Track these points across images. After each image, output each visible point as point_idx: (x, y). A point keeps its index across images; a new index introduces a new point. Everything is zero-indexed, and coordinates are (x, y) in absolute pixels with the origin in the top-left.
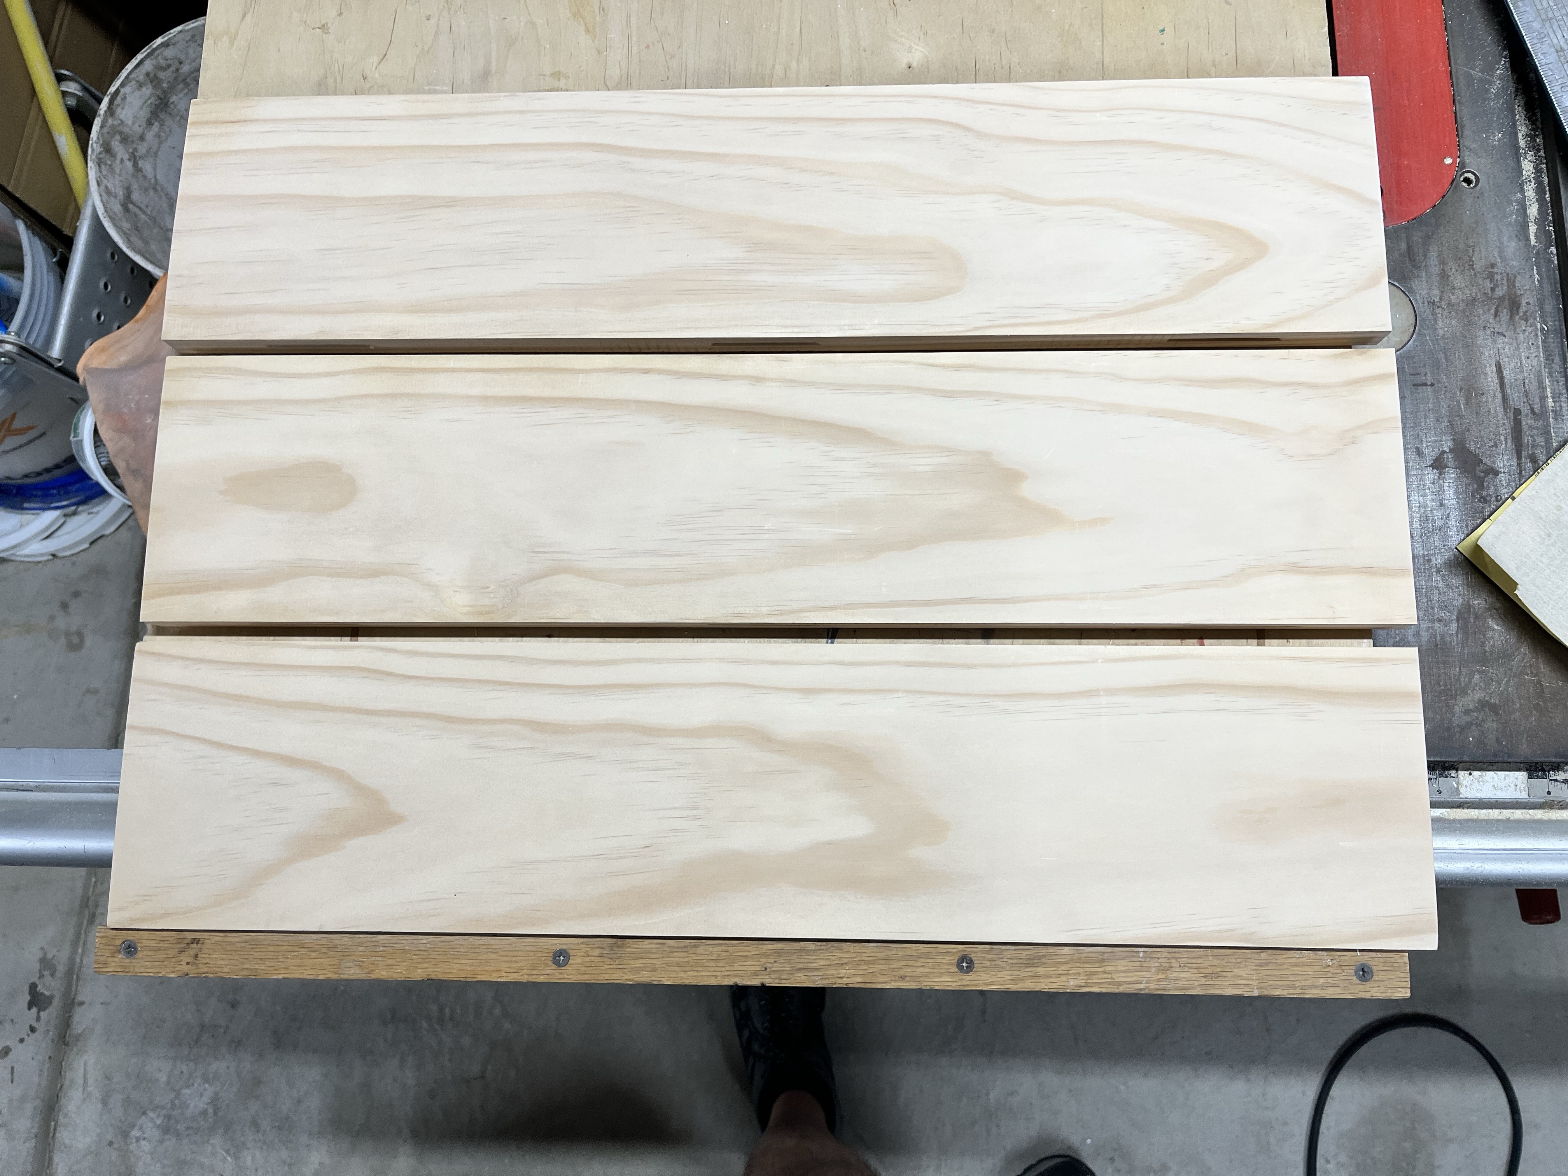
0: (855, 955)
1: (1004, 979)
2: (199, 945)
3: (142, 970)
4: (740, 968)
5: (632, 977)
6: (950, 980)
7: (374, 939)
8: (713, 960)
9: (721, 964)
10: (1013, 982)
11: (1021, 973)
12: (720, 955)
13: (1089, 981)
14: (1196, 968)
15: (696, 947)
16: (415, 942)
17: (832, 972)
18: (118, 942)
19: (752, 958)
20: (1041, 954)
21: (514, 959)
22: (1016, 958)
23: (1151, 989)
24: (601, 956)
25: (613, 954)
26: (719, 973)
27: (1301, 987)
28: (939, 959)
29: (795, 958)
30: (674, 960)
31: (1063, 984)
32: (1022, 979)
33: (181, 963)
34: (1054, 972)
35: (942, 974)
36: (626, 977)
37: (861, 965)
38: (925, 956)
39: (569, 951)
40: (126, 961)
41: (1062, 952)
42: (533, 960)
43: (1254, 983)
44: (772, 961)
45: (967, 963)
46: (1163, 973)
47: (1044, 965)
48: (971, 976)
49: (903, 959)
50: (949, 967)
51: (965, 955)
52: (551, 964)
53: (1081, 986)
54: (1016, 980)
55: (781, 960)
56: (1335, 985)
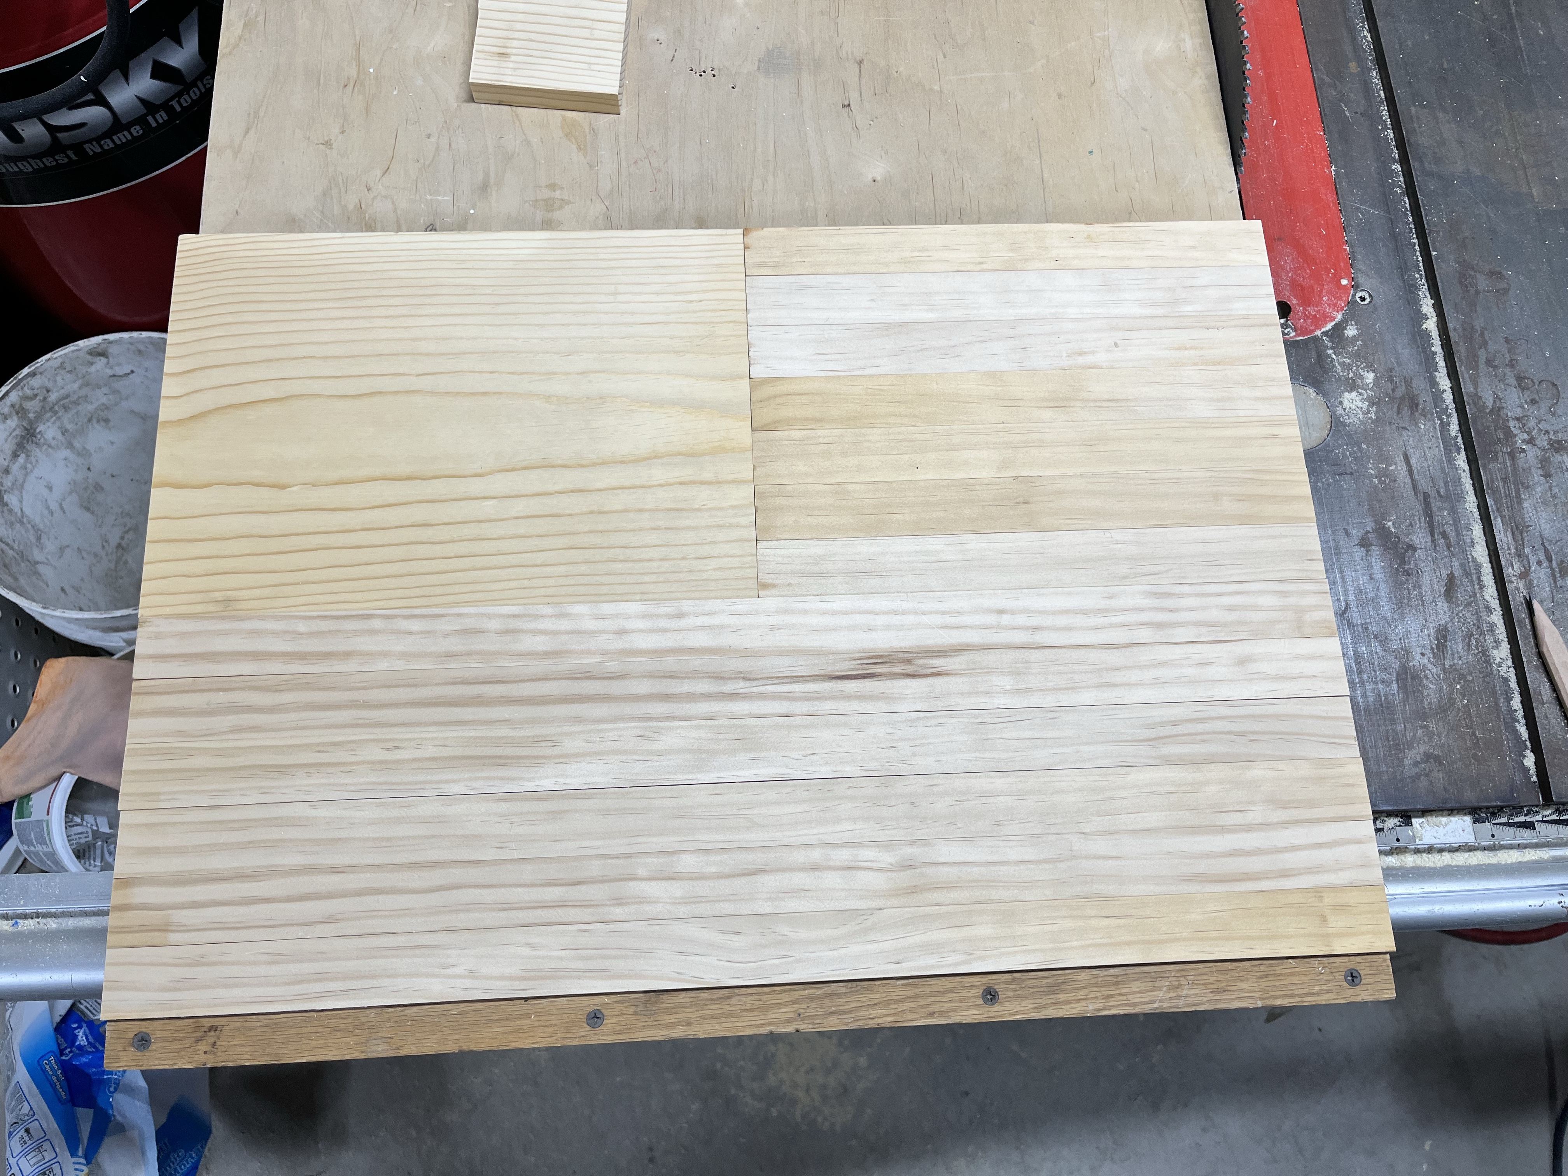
0: (884, 995)
1: (1027, 1008)
2: (217, 1033)
3: (157, 1062)
4: (774, 1016)
5: (667, 1033)
6: (978, 1012)
7: (402, 1013)
8: (747, 1010)
9: (755, 1014)
10: (1036, 1010)
11: (1043, 1001)
12: (753, 1004)
13: (1107, 1004)
14: (1203, 984)
15: (729, 997)
16: (445, 1013)
17: (863, 1013)
18: (131, 1035)
19: (785, 1004)
20: (1061, 981)
21: (548, 1023)
22: (1037, 987)
23: (1165, 1008)
24: (635, 1013)
25: (647, 1011)
26: (754, 1023)
27: (1299, 996)
28: (965, 993)
29: (827, 1002)
30: (709, 1012)
31: (1083, 1008)
32: (1044, 1007)
33: (198, 1052)
34: (1073, 998)
35: (969, 1008)
36: (662, 1033)
37: (891, 1004)
38: (951, 991)
39: (603, 1011)
40: (139, 1054)
41: (1079, 978)
42: (567, 1022)
43: (1258, 995)
44: (805, 1006)
45: (991, 995)
46: (1174, 992)
47: (1063, 991)
48: (996, 1007)
49: (930, 995)
50: (975, 1000)
51: (989, 988)
52: (585, 1025)
53: (1099, 1010)
54: (1038, 1008)
55: (813, 1005)
56: (1329, 992)
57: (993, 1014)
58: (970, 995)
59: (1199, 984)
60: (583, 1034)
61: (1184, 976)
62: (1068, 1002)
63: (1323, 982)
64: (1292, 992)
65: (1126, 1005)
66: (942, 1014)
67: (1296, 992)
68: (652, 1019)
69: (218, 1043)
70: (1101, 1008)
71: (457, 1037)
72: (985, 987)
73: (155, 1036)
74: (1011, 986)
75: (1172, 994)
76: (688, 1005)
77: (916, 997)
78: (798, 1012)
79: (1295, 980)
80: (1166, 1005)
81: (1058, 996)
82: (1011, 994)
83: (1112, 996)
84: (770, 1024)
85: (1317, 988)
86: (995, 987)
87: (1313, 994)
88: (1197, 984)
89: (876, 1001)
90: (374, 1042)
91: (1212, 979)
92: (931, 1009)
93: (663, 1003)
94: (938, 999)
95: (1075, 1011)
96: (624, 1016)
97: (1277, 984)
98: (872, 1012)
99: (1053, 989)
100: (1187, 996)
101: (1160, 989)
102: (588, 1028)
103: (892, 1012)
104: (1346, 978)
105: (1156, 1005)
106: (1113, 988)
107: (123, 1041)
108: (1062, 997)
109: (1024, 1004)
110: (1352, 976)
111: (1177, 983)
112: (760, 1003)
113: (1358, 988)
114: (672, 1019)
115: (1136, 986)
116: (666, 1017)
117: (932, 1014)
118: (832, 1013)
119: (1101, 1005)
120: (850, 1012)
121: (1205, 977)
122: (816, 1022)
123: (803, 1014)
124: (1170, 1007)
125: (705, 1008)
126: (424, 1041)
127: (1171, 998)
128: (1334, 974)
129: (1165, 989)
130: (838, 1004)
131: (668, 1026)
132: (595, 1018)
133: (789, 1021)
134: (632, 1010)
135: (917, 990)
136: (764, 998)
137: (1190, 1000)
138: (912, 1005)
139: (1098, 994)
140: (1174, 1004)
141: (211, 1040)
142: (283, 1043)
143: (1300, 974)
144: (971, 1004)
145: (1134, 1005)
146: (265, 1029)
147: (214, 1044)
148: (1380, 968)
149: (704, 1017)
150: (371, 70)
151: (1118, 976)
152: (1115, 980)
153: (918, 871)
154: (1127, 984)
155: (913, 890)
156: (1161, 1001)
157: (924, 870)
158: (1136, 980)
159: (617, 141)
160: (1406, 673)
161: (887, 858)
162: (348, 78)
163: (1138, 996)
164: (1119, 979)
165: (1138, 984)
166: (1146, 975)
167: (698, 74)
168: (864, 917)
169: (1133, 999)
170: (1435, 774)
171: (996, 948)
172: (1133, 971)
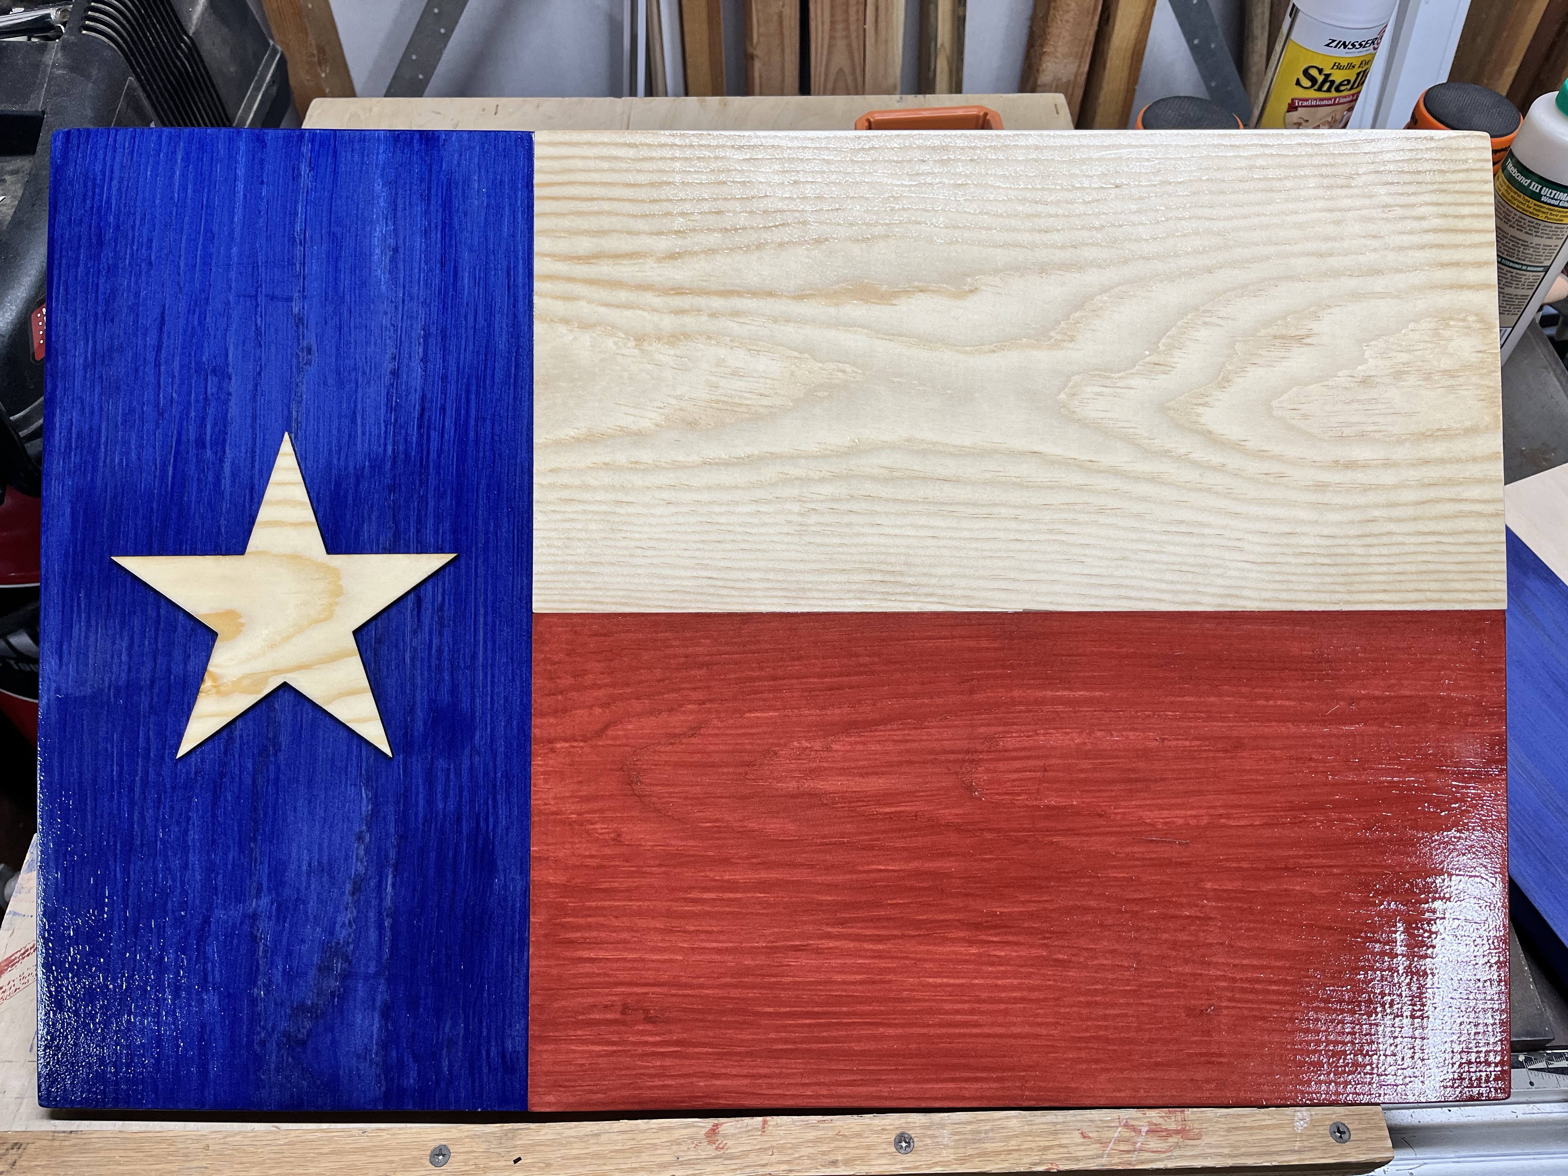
1: (947, 1159)
4: (647, 1158)
6: (889, 1162)
9: (627, 1155)
10: (958, 1162)
11: (969, 1152)
12: (625, 1143)
13: (1045, 1157)
15: (598, 1135)
17: (753, 1158)
20: (988, 1128)
21: (385, 1160)
22: (959, 1133)
23: (1114, 1165)
24: (487, 1151)
25: (501, 1148)
27: (1277, 1154)
28: (874, 1138)
30: (573, 1152)
31: (1016, 1162)
32: (969, 1158)
34: (1003, 1149)
35: (878, 1156)
38: (858, 1135)
39: (450, 1147)
41: (1010, 1124)
42: (407, 1159)
43: (1226, 1151)
45: (905, 1142)
47: (991, 1140)
48: (909, 1158)
49: (834, 1139)
50: (885, 1147)
51: (903, 1133)
52: (428, 1163)
53: (1035, 1164)
54: (962, 1160)
56: (1312, 1149)
57: (908, 1165)
58: (881, 1141)
62: (996, 1153)
63: (1305, 1137)
65: (1067, 1159)
66: (847, 1162)
67: (1270, 1150)
68: (505, 1158)
70: (1037, 1162)
72: (898, 1132)
74: (929, 1132)
75: (1123, 1148)
76: (549, 1142)
77: (816, 1140)
78: (677, 1155)
79: (1271, 1133)
80: (1115, 1160)
81: (985, 1146)
82: (928, 1141)
83: (1050, 1147)
84: (642, 1168)
85: (1298, 1144)
86: (910, 1129)
87: (1294, 1152)
92: (832, 1157)
94: (841, 1144)
95: (1006, 1165)
96: (474, 1154)
97: (1249, 1138)
98: (764, 1157)
99: (979, 1137)
100: (1142, 1151)
102: (430, 1167)
103: (787, 1158)
104: (1332, 1134)
105: (1103, 1161)
106: (1051, 1137)
108: (989, 1146)
109: (944, 1153)
110: (1339, 1131)
112: (634, 1142)
113: (1347, 1146)
114: (529, 1158)
117: (834, 1163)
118: (716, 1157)
119: (1038, 1158)
120: (738, 1157)
121: (1165, 1126)
122: (696, 1167)
123: (683, 1156)
124: (1121, 1164)
125: (569, 1146)
127: (1121, 1153)
128: (1318, 1128)
131: (523, 1167)
132: (440, 1154)
133: (664, 1165)
134: (485, 1146)
135: (817, 1133)
136: (639, 1137)
137: (1144, 1156)
138: (811, 1150)
139: (1033, 1145)
140: (1125, 1160)
143: (1275, 1126)
144: (881, 1151)
145: (1077, 1159)
148: (1372, 1122)
149: (565, 1158)
151: (1056, 1123)
152: (1053, 1128)
154: (1068, 1133)
156: (1109, 1156)
163: (1083, 1148)
164: (1058, 1127)
169: (1077, 1152)
172: (1074, 1118)
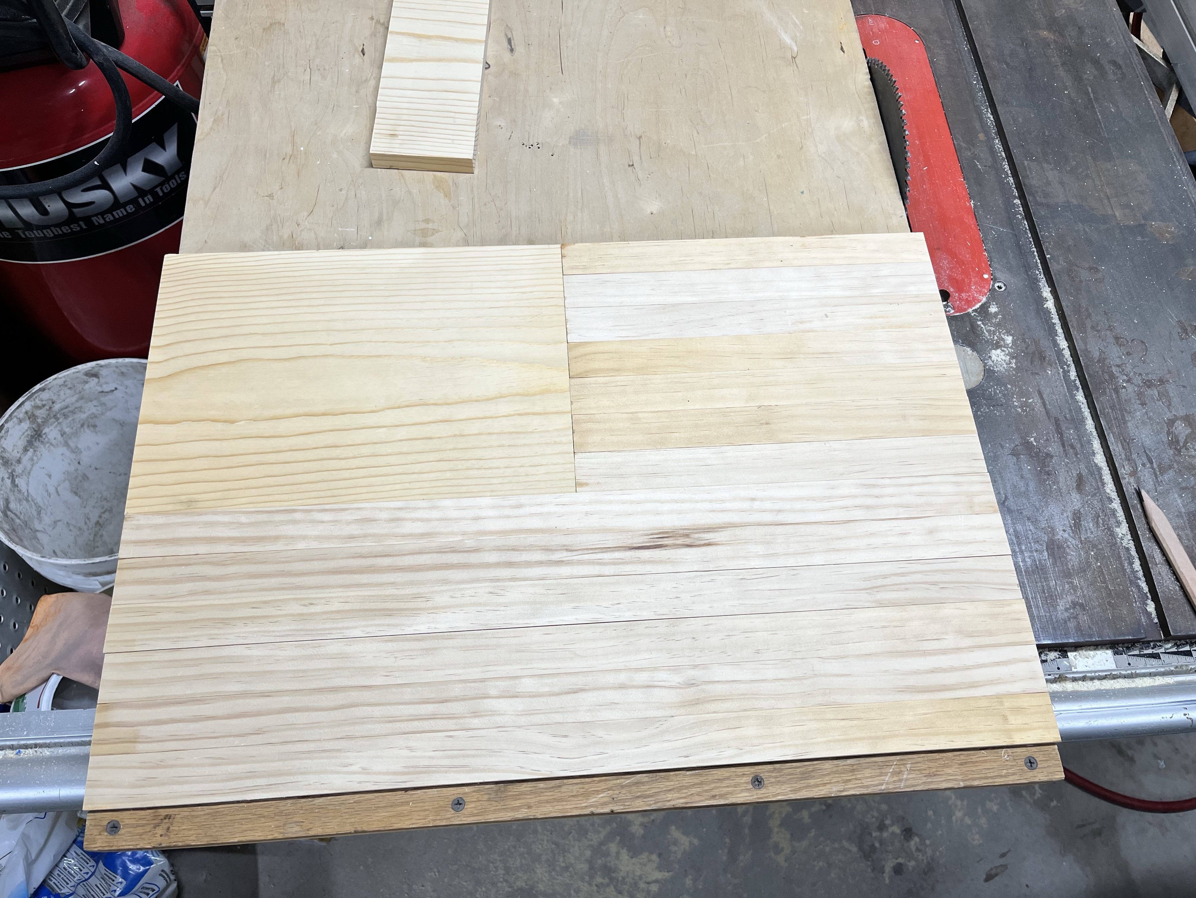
0: (678, 781)
1: (786, 791)
2: (171, 820)
3: (124, 844)
4: (594, 800)
5: (513, 815)
6: (748, 795)
7: (312, 803)
8: (573, 796)
9: (580, 798)
10: (793, 792)
11: (798, 785)
12: (578, 791)
13: (846, 787)
14: (919, 770)
15: (560, 786)
16: (344, 802)
17: (662, 797)
18: (105, 823)
19: (603, 791)
20: (810, 770)
21: (422, 809)
22: (792, 774)
23: (891, 789)
24: (489, 800)
25: (498, 798)
26: (579, 805)
27: (991, 778)
28: (738, 780)
29: (634, 788)
30: (545, 798)
31: (829, 790)
32: (800, 789)
33: (156, 835)
34: (821, 783)
35: (742, 791)
36: (509, 814)
37: (682, 790)
38: (728, 778)
39: (464, 798)
40: (111, 837)
41: (825, 767)
42: (437, 808)
43: (960, 777)
44: (617, 792)
45: (758, 781)
46: (897, 776)
47: (813, 777)
48: (763, 791)
49: (713, 782)
50: (746, 785)
51: (757, 776)
52: (451, 809)
53: (841, 791)
54: (795, 791)
55: (624, 791)
56: (1013, 774)
57: (761, 796)
58: (742, 781)
59: (915, 770)
60: (450, 816)
61: (904, 764)
62: (817, 786)
63: (1009, 767)
64: (986, 775)
65: (861, 787)
66: (721, 796)
67: (989, 775)
68: (501, 804)
69: (171, 828)
70: (842, 789)
71: (353, 820)
72: (753, 776)
73: (123, 823)
74: (773, 774)
75: (895, 778)
76: (528, 793)
77: (702, 783)
78: (612, 797)
79: (988, 765)
80: (891, 787)
81: (809, 781)
82: (773, 780)
83: (850, 780)
84: (591, 806)
85: (1005, 771)
86: (761, 775)
87: (1001, 776)
88: (913, 770)
89: (671, 787)
90: (291, 825)
91: (924, 767)
92: (713, 793)
93: (510, 791)
94: (718, 785)
95: (823, 793)
96: (480, 802)
97: (974, 769)
98: (669, 796)
99: (805, 776)
100: (907, 780)
101: (886, 774)
102: (453, 812)
103: (684, 795)
104: (1026, 764)
105: (883, 787)
106: (850, 774)
107: (99, 827)
108: (812, 782)
109: (783, 787)
110: (1030, 762)
111: (898, 770)
112: (584, 790)
113: (1035, 771)
114: (517, 803)
115: (867, 773)
116: (513, 803)
117: (714, 797)
118: (638, 797)
119: (842, 787)
120: (652, 796)
121: (919, 765)
122: (626, 804)
123: (616, 798)
124: (895, 788)
125: (542, 795)
126: (328, 824)
127: (894, 782)
128: (1017, 761)
129: (889, 774)
130: (643, 790)
131: (514, 809)
132: (458, 804)
133: (605, 804)
134: (487, 797)
135: (702, 779)
136: (587, 786)
137: (909, 783)
138: (699, 790)
139: (840, 779)
140: (897, 786)
141: (166, 826)
142: (220, 827)
143: (990, 761)
144: (743, 788)
145: (867, 787)
146: (207, 817)
147: (168, 828)
148: (1051, 756)
149: (540, 802)
150: (302, 149)
151: (854, 765)
152: (852, 768)
153: (699, 688)
154: (861, 771)
155: (697, 702)
156: (887, 784)
157: (704, 687)
158: (868, 768)
159: (472, 191)
160: (1053, 544)
161: (676, 679)
162: (286, 154)
163: (870, 780)
164: (855, 767)
165: (868, 771)
166: (874, 764)
167: (528, 147)
168: (660, 723)
169: (866, 782)
170: (1080, 617)
171: (760, 745)
172: (864, 761)
